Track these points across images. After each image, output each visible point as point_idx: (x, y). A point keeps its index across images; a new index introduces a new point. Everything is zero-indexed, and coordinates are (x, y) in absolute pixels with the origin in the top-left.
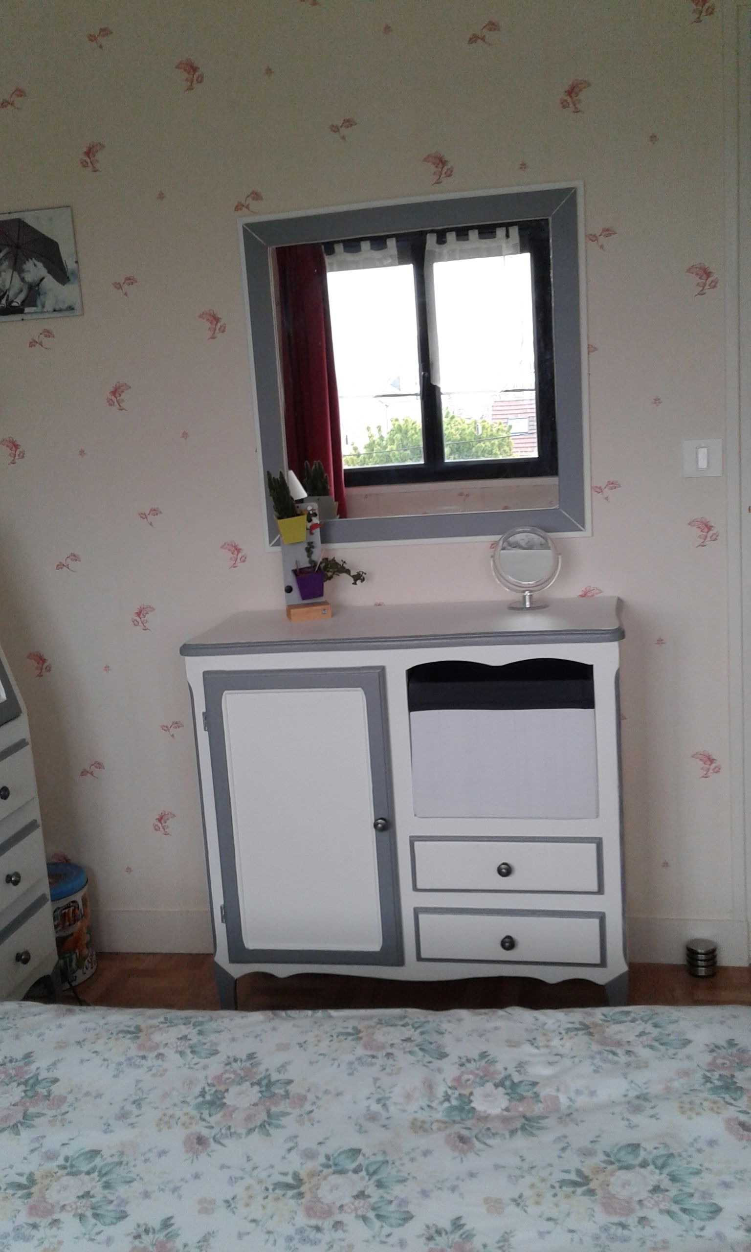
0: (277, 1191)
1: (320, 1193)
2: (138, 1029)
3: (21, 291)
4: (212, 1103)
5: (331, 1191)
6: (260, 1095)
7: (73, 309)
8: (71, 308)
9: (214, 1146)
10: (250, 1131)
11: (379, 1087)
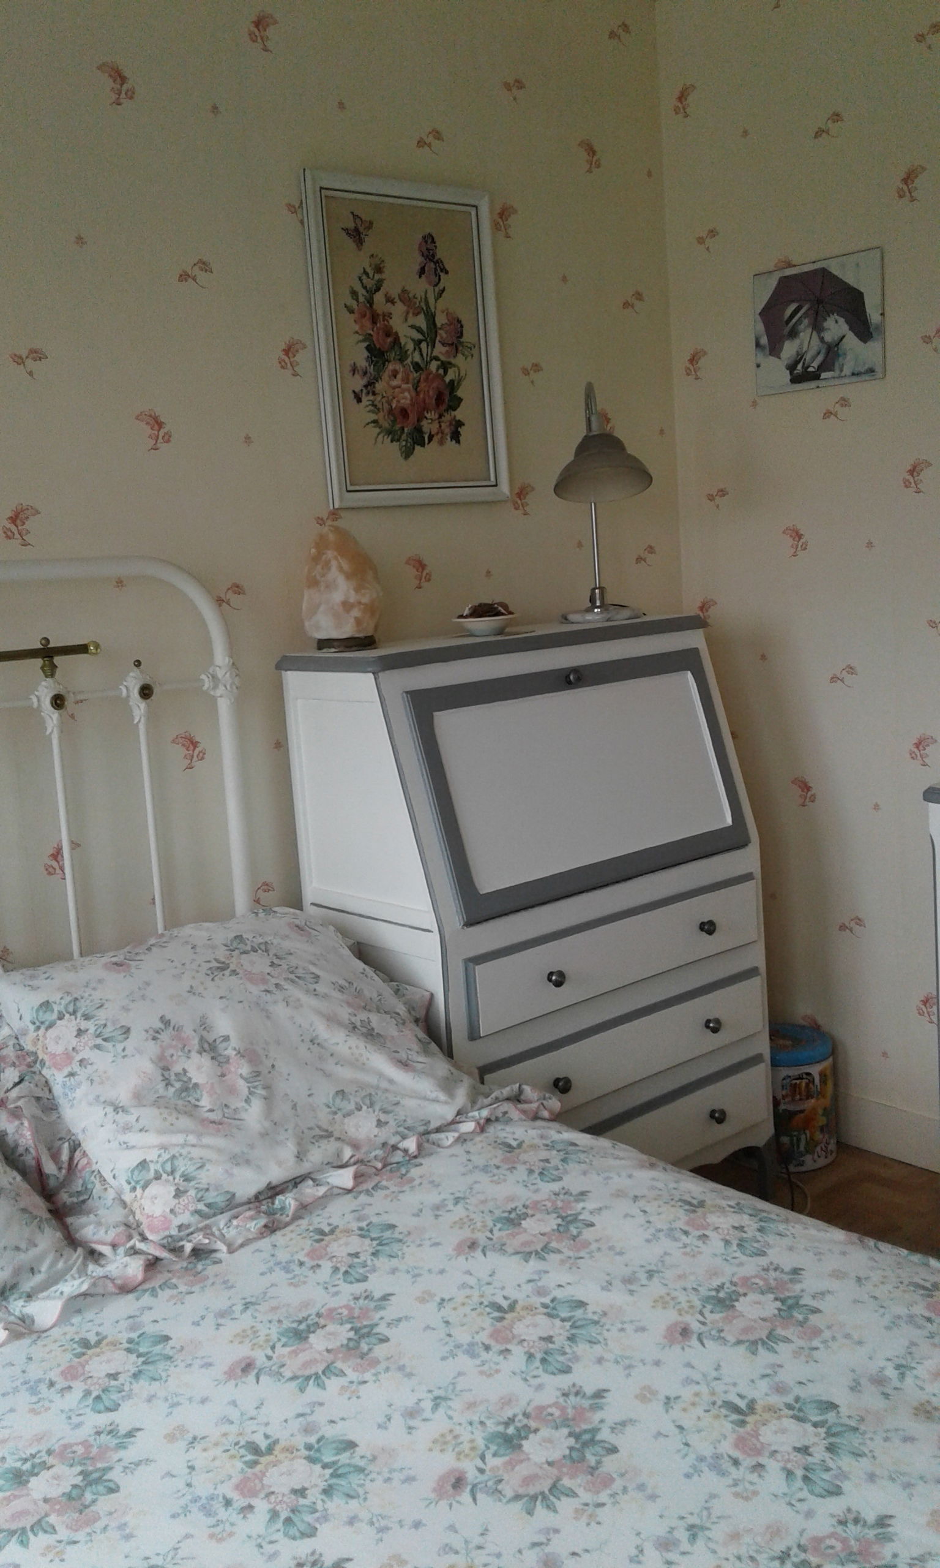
0: (722, 1410)
1: (763, 1430)
2: (702, 1204)
3: (819, 353)
4: (720, 1302)
5: (776, 1432)
6: (776, 1312)
7: (873, 371)
8: (871, 371)
9: (694, 1342)
10: (739, 1342)
11: (910, 1353)
